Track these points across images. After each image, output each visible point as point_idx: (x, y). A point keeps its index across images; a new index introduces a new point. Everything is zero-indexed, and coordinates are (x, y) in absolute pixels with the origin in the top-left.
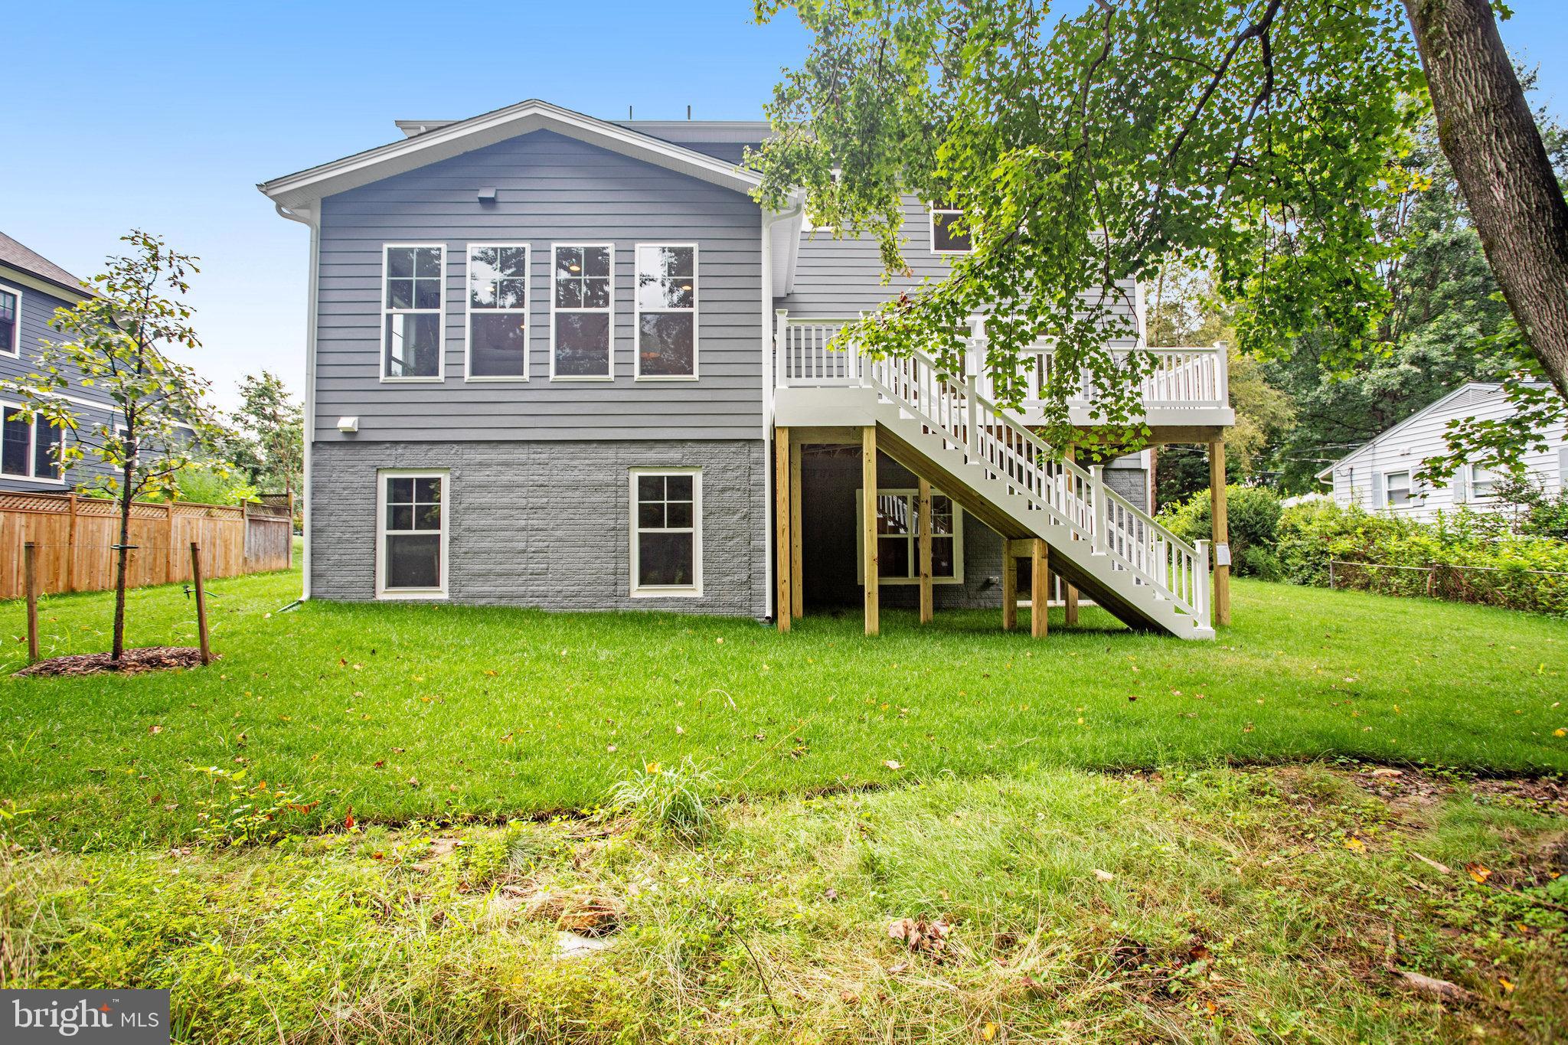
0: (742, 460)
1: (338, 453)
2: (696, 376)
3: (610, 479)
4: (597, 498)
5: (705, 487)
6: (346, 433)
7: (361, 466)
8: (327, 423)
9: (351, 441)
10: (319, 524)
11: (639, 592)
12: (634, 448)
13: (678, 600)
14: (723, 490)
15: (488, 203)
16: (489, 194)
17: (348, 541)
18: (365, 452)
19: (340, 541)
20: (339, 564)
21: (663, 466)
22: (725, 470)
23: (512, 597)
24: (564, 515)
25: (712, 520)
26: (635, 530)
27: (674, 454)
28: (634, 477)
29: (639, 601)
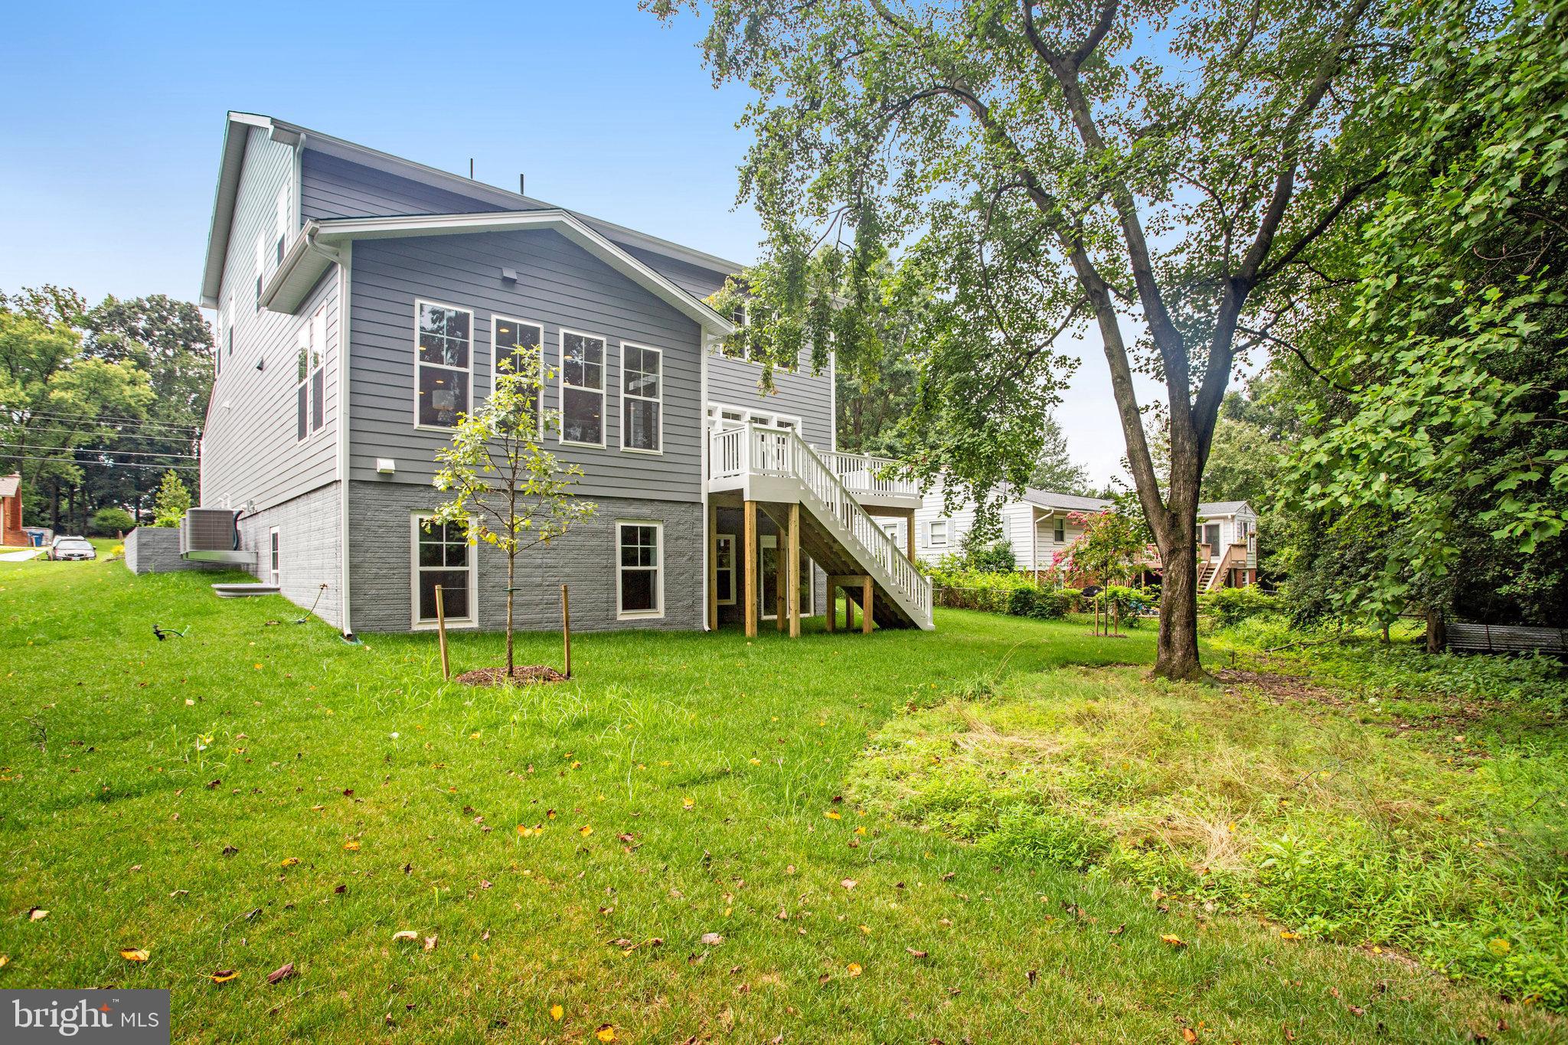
0: (687, 517)
1: (370, 493)
2: (660, 452)
3: (602, 527)
4: (594, 542)
5: (666, 536)
6: (382, 474)
7: (395, 506)
8: (363, 462)
9: (386, 481)
10: (356, 560)
11: (623, 616)
12: (618, 504)
13: (649, 620)
14: (677, 539)
15: (509, 282)
16: (510, 274)
17: (385, 576)
18: (398, 493)
19: (377, 576)
20: (377, 598)
21: (639, 519)
22: (678, 524)
23: (532, 623)
24: (570, 555)
25: (670, 561)
26: (620, 568)
27: (646, 510)
28: (619, 525)
29: (624, 622)
